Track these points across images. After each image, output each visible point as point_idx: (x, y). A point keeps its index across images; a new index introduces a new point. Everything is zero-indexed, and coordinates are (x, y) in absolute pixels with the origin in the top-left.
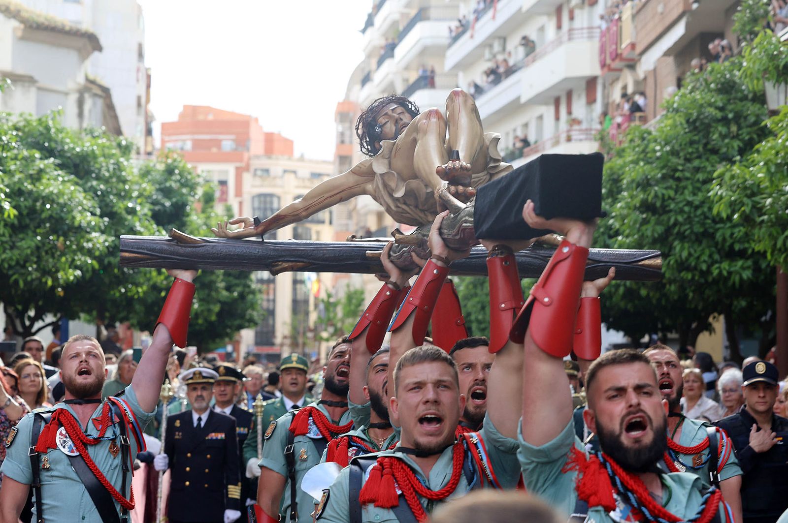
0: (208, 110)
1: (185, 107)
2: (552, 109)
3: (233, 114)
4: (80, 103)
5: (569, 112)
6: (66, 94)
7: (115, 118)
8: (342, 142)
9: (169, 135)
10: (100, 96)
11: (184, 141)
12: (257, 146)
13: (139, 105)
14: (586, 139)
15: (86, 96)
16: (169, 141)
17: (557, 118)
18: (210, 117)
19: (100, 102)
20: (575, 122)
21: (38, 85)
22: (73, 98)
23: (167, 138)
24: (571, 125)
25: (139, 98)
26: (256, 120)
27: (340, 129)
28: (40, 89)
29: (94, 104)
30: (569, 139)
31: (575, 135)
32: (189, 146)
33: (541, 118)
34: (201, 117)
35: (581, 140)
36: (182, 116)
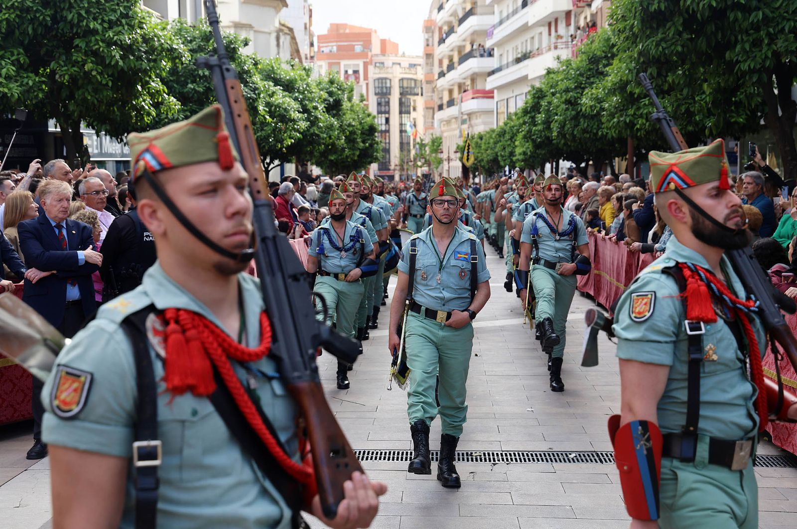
0: (345, 26)
1: (331, 25)
2: (547, 28)
3: (361, 28)
4: (278, 39)
5: (556, 31)
6: (270, 34)
7: (296, 43)
8: (428, 45)
9: (322, 43)
10: (288, 34)
11: (332, 46)
12: (376, 48)
13: (306, 28)
14: (565, 48)
15: (281, 34)
16: (323, 47)
17: (550, 34)
18: (347, 31)
19: (288, 37)
20: (559, 37)
21: (254, 29)
22: (274, 35)
23: (321, 45)
24: (557, 39)
25: (305, 24)
26: (376, 32)
27: (426, 37)
28: (255, 31)
29: (285, 39)
30: (556, 48)
31: (559, 46)
32: (335, 49)
33: (541, 33)
34: (341, 31)
35: (562, 48)
36: (330, 30)
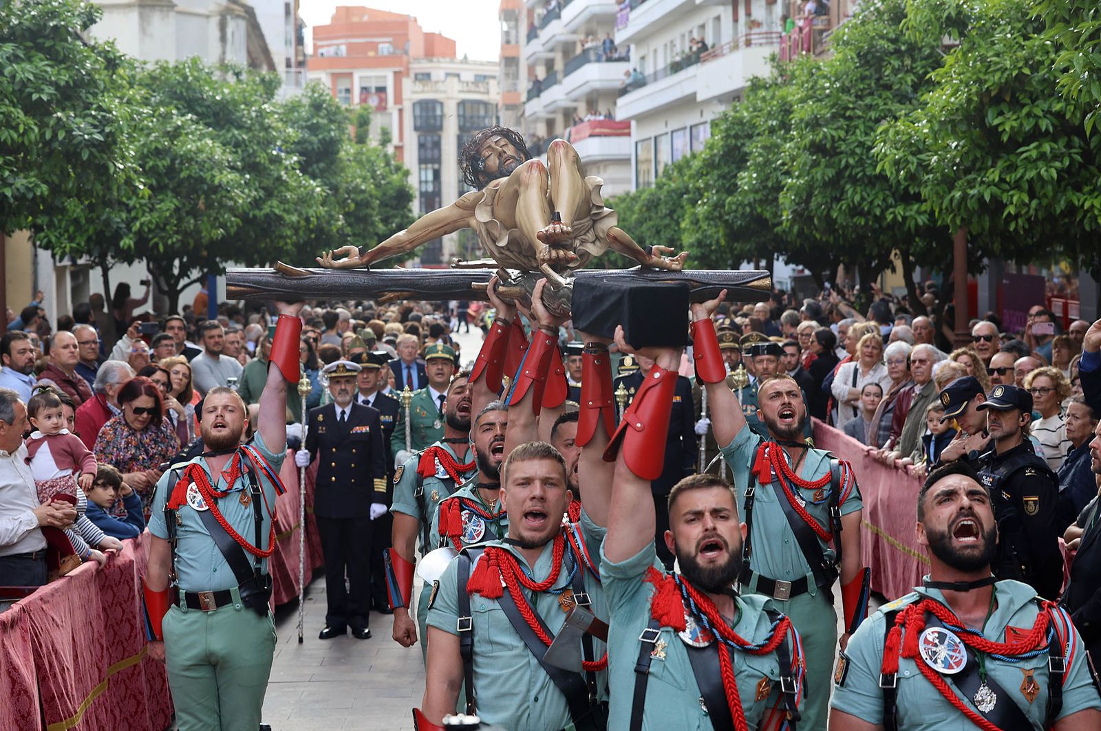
0: (362, 10)
1: (338, 8)
2: (730, 9)
3: (389, 14)
4: (223, 27)
5: (748, 14)
6: (208, 17)
7: (261, 36)
8: (508, 42)
9: (321, 39)
10: (243, 18)
11: (338, 45)
12: (416, 47)
13: (288, 12)
14: (767, 43)
15: (229, 18)
16: (322, 46)
17: (736, 20)
18: (366, 18)
19: (242, 24)
20: (754, 24)
21: (176, 9)
22: (214, 23)
23: (319, 43)
24: (750, 28)
25: (287, 6)
26: (415, 20)
27: (505, 28)
28: (180, 13)
29: (238, 26)
30: (748, 43)
31: (755, 39)
32: (343, 48)
33: (718, 18)
34: (355, 19)
35: (761, 44)
36: (334, 18)
